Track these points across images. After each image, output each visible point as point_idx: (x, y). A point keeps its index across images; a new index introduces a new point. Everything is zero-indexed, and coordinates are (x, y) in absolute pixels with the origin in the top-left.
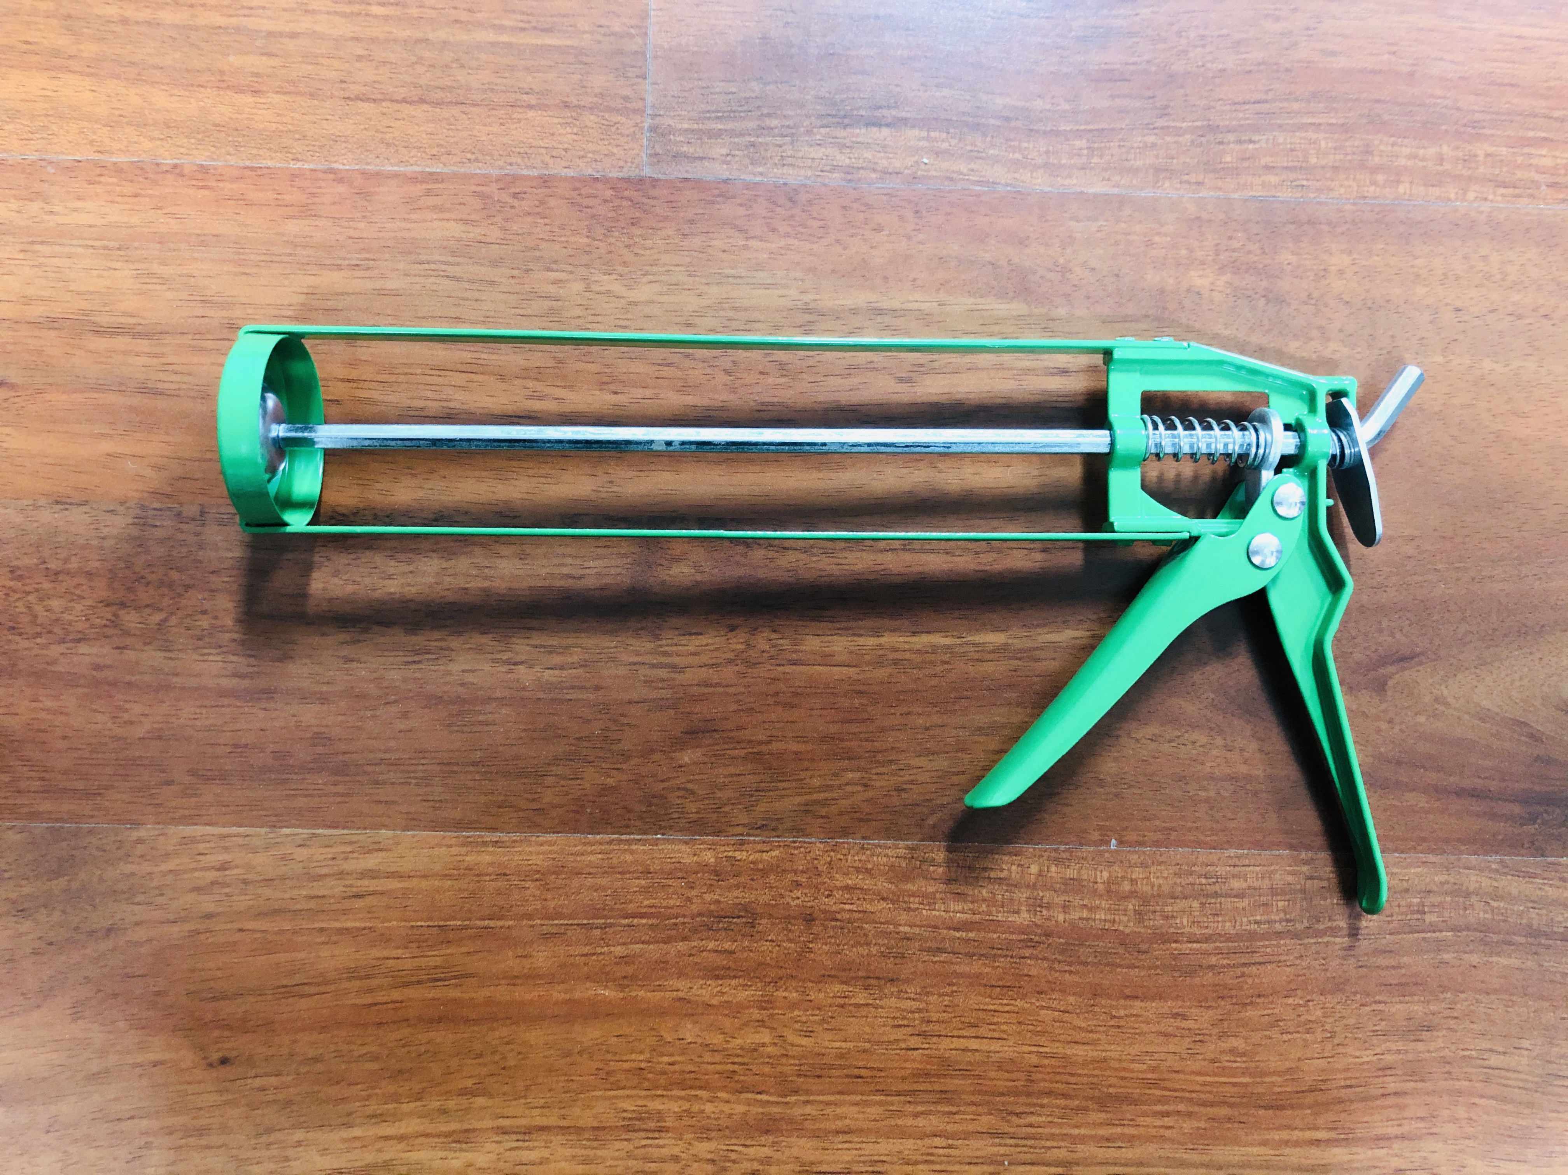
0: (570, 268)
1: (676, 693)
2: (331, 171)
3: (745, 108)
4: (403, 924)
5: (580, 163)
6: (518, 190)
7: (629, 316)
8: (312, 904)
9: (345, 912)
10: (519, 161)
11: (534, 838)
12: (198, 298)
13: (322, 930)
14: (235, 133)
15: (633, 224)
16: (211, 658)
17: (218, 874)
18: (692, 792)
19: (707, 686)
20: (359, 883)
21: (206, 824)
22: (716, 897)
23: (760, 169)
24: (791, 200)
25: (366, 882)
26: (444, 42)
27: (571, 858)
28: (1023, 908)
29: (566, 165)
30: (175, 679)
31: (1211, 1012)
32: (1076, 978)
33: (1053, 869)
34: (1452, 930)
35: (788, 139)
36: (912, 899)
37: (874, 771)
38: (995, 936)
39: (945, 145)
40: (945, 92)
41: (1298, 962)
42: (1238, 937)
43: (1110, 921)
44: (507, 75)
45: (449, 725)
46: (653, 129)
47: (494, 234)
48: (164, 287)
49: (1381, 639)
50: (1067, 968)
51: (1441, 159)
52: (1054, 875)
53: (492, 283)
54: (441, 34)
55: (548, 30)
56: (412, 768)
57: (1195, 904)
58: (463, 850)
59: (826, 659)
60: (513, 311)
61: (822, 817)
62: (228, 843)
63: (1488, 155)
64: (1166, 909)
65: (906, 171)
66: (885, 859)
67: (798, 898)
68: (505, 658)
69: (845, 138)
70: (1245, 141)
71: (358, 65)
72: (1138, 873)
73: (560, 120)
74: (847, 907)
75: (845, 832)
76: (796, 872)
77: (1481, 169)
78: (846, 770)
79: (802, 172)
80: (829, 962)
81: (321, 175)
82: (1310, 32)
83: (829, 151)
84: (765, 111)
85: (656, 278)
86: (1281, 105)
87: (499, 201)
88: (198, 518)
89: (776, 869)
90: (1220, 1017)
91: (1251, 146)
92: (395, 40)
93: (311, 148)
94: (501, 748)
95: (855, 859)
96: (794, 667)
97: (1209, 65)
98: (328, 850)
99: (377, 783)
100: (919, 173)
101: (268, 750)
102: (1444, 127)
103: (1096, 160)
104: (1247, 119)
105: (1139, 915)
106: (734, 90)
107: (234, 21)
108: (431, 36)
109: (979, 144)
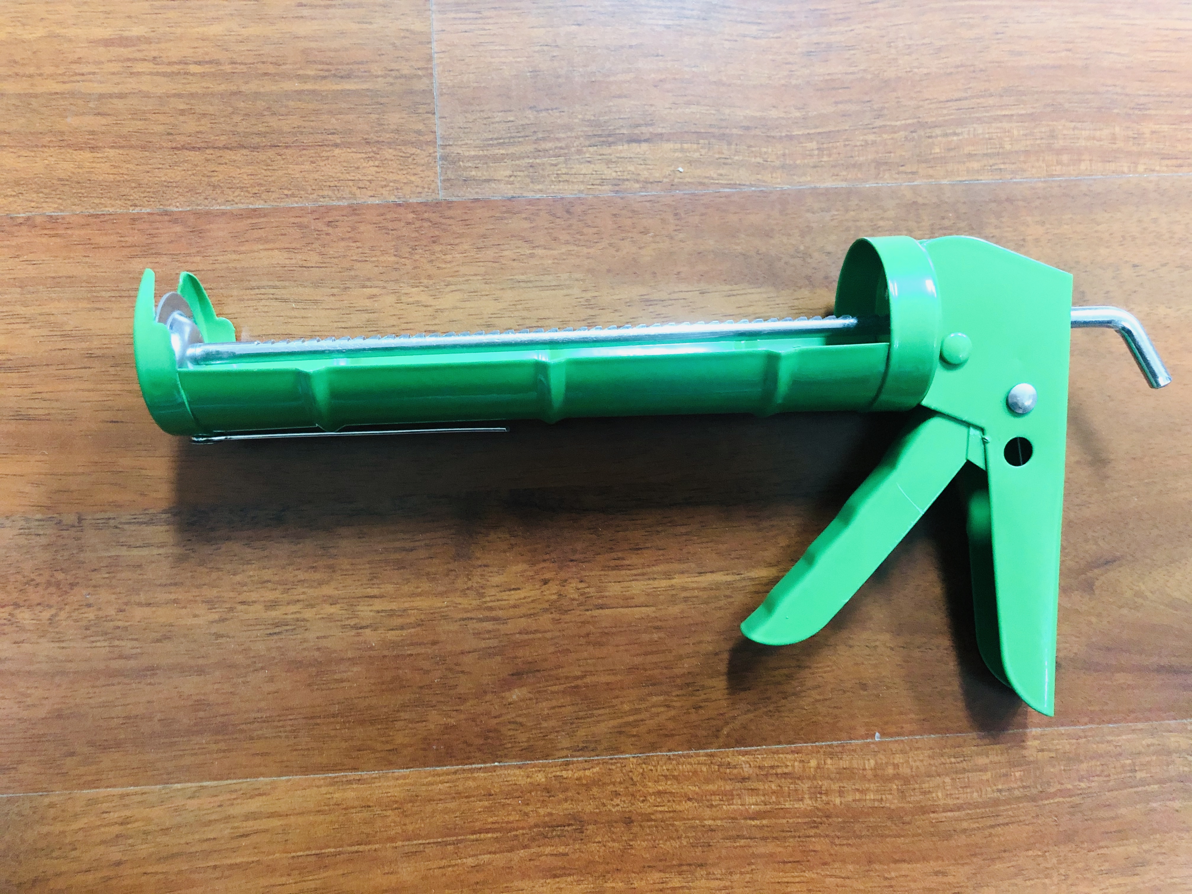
0: (381, 284)
1: (500, 641)
2: (166, 213)
3: (522, 134)
4: (285, 855)
5: (384, 191)
6: (331, 220)
7: (437, 321)
8: (205, 846)
9: (234, 850)
10: (330, 193)
11: (390, 774)
12: (59, 333)
13: (215, 867)
14: (77, 186)
15: (434, 242)
16: (98, 644)
17: (122, 827)
18: (521, 724)
19: (527, 633)
20: (245, 824)
21: (107, 787)
22: (549, 810)
23: (540, 187)
24: (568, 212)
25: (251, 823)
26: (256, 93)
27: (424, 788)
28: (806, 796)
29: (371, 193)
30: (69, 665)
31: (966, 868)
32: (854, 850)
33: (829, 761)
34: (1158, 783)
35: (562, 159)
36: (713, 797)
37: (674, 694)
38: (784, 821)
39: (696, 155)
40: (694, 108)
41: (1035, 821)
42: (985, 805)
43: (878, 800)
44: (313, 118)
45: (309, 685)
46: (444, 158)
47: (314, 258)
48: (27, 326)
49: (1087, 547)
50: (845, 842)
51: (1114, 138)
52: (830, 767)
53: (316, 302)
54: (253, 86)
55: (348, 77)
56: (281, 724)
57: (948, 780)
58: (331, 789)
59: (627, 601)
60: (335, 325)
61: (634, 736)
62: (126, 801)
63: (1153, 132)
64: (924, 786)
65: (665, 180)
66: (689, 766)
67: (618, 805)
68: (352, 623)
69: (610, 155)
70: (951, 134)
71: (182, 118)
72: (898, 759)
73: (363, 155)
74: (660, 809)
75: (654, 747)
76: (614, 784)
77: (1148, 146)
78: (650, 694)
79: (576, 187)
80: (648, 856)
81: (158, 218)
82: (999, 36)
83: (597, 167)
84: (540, 135)
85: (459, 287)
86: (978, 101)
87: (315, 230)
88: (76, 524)
89: (596, 782)
90: (974, 871)
91: (955, 138)
92: (213, 94)
93: (146, 194)
94: (356, 701)
95: (664, 768)
96: (600, 611)
97: (916, 70)
98: (216, 799)
99: (252, 738)
100: (676, 180)
101: (156, 719)
102: (1115, 111)
103: (825, 159)
104: (952, 114)
105: (902, 793)
106: (512, 119)
107: (68, 87)
108: (243, 88)
109: (724, 151)
